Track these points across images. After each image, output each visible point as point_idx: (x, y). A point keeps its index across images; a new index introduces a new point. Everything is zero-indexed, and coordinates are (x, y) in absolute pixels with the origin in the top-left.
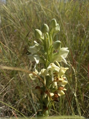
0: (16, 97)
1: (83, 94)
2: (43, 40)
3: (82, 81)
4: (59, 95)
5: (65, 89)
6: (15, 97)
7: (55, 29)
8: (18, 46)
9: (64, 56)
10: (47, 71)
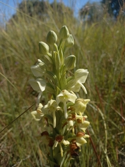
0: (15, 160)
1: (117, 150)
2: (50, 57)
3: (113, 133)
4: (78, 144)
5: (88, 136)
6: (12, 158)
7: (66, 41)
8: (20, 83)
9: (82, 81)
10: (58, 103)
